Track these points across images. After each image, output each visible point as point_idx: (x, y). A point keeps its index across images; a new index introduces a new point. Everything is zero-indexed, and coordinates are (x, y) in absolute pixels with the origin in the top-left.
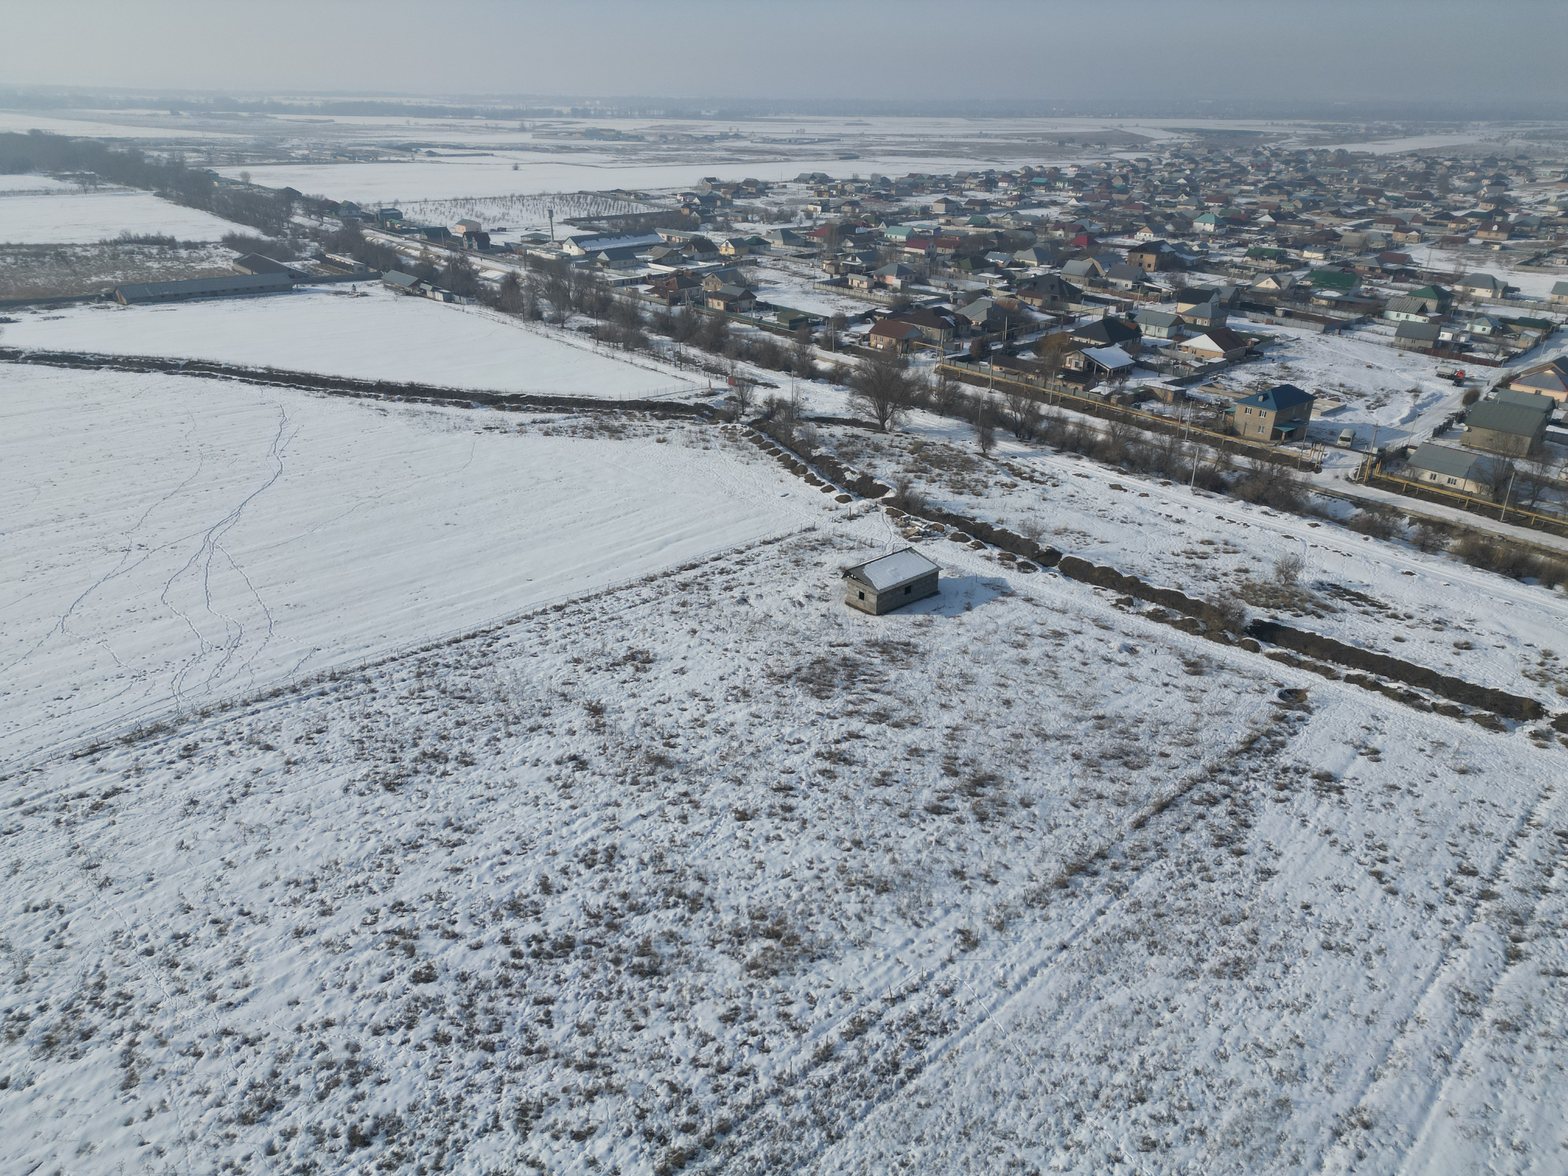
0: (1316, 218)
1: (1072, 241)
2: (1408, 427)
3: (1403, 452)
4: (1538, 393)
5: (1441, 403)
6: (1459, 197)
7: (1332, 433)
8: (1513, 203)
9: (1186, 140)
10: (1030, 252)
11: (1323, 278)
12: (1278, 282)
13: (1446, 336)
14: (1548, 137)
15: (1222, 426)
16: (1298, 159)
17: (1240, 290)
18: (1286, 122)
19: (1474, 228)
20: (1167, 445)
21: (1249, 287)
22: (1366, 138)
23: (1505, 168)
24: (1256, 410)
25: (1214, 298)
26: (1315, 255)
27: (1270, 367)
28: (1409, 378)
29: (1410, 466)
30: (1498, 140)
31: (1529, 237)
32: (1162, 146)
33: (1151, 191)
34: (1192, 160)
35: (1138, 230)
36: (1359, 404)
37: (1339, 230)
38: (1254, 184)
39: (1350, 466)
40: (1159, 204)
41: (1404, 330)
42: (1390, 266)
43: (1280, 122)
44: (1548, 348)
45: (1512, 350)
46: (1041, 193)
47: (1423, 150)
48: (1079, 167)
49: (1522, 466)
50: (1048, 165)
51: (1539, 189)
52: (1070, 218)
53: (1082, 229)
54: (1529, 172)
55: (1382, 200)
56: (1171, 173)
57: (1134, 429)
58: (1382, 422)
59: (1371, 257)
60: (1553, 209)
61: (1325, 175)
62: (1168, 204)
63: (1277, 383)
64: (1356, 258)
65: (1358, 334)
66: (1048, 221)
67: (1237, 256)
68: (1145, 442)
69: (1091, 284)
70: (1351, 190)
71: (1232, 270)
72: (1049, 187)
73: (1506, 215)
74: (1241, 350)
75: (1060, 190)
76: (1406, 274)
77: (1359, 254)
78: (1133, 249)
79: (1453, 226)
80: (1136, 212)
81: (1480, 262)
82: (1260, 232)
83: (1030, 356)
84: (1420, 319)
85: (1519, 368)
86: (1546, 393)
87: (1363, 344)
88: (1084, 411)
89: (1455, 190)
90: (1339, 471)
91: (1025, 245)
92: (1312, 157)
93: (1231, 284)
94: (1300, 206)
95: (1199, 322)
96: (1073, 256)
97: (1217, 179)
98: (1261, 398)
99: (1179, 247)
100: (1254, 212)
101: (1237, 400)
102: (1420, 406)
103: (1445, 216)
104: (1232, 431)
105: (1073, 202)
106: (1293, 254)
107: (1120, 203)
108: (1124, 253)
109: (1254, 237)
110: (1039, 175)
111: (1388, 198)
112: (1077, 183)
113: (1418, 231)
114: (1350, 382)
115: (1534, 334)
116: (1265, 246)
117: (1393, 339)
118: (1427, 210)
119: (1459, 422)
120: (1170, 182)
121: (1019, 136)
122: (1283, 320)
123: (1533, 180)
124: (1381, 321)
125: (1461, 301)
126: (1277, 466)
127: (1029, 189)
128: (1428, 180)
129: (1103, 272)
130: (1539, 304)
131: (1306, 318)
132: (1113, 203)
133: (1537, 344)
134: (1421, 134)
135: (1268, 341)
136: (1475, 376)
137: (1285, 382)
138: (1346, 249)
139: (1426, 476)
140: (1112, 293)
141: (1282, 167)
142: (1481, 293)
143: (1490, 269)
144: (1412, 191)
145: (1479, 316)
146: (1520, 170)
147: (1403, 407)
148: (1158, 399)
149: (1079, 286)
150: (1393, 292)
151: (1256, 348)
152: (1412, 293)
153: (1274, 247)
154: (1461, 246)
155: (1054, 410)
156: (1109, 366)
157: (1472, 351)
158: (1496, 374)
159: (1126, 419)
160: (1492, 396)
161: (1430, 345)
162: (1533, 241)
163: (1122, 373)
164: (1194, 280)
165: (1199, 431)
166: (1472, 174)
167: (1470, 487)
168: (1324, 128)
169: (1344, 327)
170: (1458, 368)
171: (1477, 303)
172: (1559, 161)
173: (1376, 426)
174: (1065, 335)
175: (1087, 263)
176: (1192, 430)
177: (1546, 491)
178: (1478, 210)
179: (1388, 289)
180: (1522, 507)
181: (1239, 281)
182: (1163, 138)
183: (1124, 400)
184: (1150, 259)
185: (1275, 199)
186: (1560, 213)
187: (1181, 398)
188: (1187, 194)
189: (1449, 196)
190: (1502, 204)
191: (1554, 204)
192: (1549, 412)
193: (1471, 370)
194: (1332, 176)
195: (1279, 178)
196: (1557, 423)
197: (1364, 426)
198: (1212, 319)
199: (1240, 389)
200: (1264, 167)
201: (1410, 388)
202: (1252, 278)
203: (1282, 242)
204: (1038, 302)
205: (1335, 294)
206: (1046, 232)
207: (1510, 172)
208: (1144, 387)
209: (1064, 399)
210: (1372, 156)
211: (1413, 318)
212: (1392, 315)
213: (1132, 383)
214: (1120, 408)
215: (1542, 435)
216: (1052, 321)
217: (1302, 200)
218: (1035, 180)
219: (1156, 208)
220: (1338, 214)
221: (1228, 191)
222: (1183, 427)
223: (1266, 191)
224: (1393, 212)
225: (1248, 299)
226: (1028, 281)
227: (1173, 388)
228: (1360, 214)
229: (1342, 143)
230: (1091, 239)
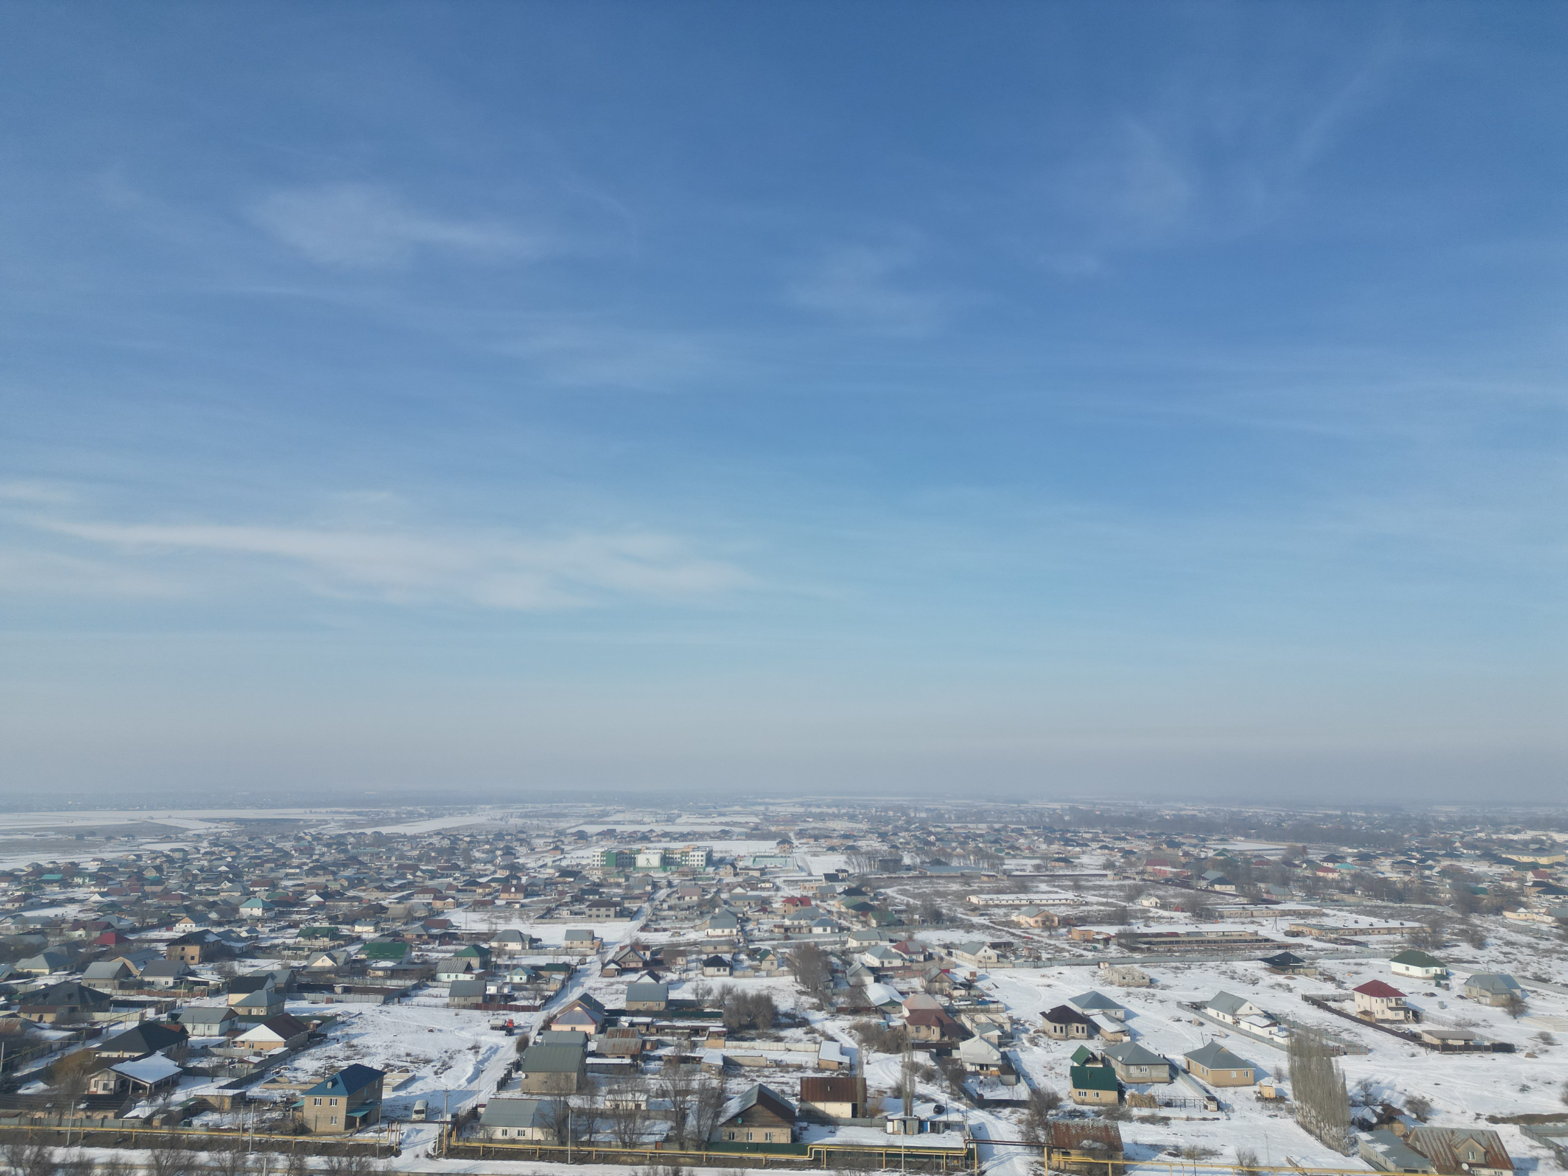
0: (362, 894)
1: (96, 940)
2: (474, 1086)
3: (474, 1113)
4: (573, 1029)
5: (499, 1055)
6: (481, 866)
7: (406, 1108)
8: (521, 868)
9: (224, 830)
10: (40, 959)
11: (377, 950)
12: (334, 959)
13: (492, 990)
14: (537, 816)
15: (291, 1125)
16: (339, 842)
17: (295, 972)
18: (324, 810)
19: (497, 891)
20: (228, 1164)
21: (305, 967)
22: (397, 821)
23: (511, 841)
24: (326, 1099)
25: (269, 984)
26: (366, 929)
27: (335, 1049)
28: (467, 1036)
29: (483, 1126)
30: (501, 819)
31: (539, 895)
32: (199, 836)
33: (190, 880)
34: (232, 848)
35: (177, 921)
36: (427, 1071)
37: (384, 903)
38: (299, 867)
39: (427, 1141)
40: (200, 893)
41: (456, 989)
42: (435, 931)
43: (318, 810)
44: (572, 987)
45: (547, 993)
46: (54, 891)
47: (446, 829)
48: (102, 860)
49: (575, 1102)
50: (63, 860)
51: (538, 856)
52: (93, 916)
53: (109, 926)
54: (529, 843)
55: (419, 873)
56: (210, 861)
57: (186, 1153)
58: (451, 1087)
59: (417, 925)
60: (551, 871)
61: (365, 854)
62: (209, 892)
63: (344, 1065)
64: (403, 927)
65: (416, 1000)
66: (64, 921)
67: (289, 938)
68: (201, 1167)
69: (122, 986)
70: (390, 866)
71: (285, 953)
72: (65, 884)
73: (519, 879)
74: (302, 1036)
75: (79, 886)
76: (449, 937)
77: (406, 924)
78: (172, 942)
79: (480, 891)
80: (173, 903)
81: (508, 919)
82: (311, 912)
83: (39, 1086)
84: (467, 977)
85: (555, 1010)
86: (580, 1028)
87: (422, 1009)
88: (116, 1145)
89: (477, 861)
90: (419, 1149)
91: (31, 952)
92: (352, 840)
93: (286, 967)
94: (346, 884)
95: (254, 1012)
96: (98, 957)
97: (261, 865)
98: (330, 1085)
99: (226, 935)
100: (302, 893)
101: (305, 1092)
102: (482, 1062)
103: (473, 883)
104: (302, 1129)
105: (97, 898)
106: (345, 930)
107: (154, 895)
108: (162, 947)
109: (304, 917)
110: (51, 871)
111: (423, 871)
112: (99, 878)
113: (453, 898)
114: (416, 1050)
115: (560, 976)
116: (317, 925)
117: (447, 1000)
118: (457, 879)
119: (517, 1071)
120: (210, 870)
121: (23, 832)
122: (343, 997)
123: (533, 850)
124: (435, 984)
125: (499, 956)
126: (356, 1159)
127: (38, 888)
128: (454, 854)
129: (136, 971)
130: (558, 951)
131: (366, 991)
132: (146, 896)
133: (564, 986)
134: (442, 816)
135: (330, 1021)
136: (522, 1023)
137: (352, 1062)
138: (394, 920)
139: (498, 1134)
140: (149, 994)
141: (325, 849)
142: (514, 946)
143: (516, 925)
144: (442, 863)
145: (515, 967)
146: (522, 841)
147: (466, 1065)
148: (213, 1109)
149: (107, 991)
150: (441, 955)
151: (318, 1030)
152: (457, 954)
153: (326, 924)
154: (490, 907)
155: (74, 1153)
156: (148, 1081)
157: (515, 1000)
158: (537, 1019)
159: (174, 1143)
160: (539, 1039)
161: (480, 1000)
162: (543, 898)
163: (167, 1085)
164: (244, 968)
165: (264, 1137)
166: (487, 847)
167: (537, 1134)
168: (359, 814)
169: (403, 995)
170: (507, 1018)
171: (512, 956)
172: (548, 834)
173: (447, 1091)
174: (88, 1053)
175: (116, 964)
176: (257, 1138)
177: (598, 1122)
178: (497, 876)
179: (437, 953)
180: (583, 1144)
181: (295, 963)
182: (201, 828)
183: (170, 1119)
184: (193, 950)
185: (321, 880)
186: (557, 874)
187: (242, 1102)
188: (230, 881)
189: (473, 866)
190: (515, 869)
191: (551, 867)
192: (585, 1045)
193: (519, 1018)
194: (372, 855)
195: (323, 859)
196: (593, 1054)
197: (435, 1093)
198: (269, 1007)
199: (307, 1079)
200: (308, 851)
201: (470, 1046)
202: (307, 958)
203: (333, 919)
204: (49, 1018)
205: (389, 964)
206: (61, 933)
207: (515, 843)
208: (196, 1098)
209: (87, 1135)
210: (405, 836)
211: (462, 977)
212: (443, 977)
213: (180, 1096)
214: (165, 1131)
215: (585, 1069)
216: (70, 1038)
217: (347, 878)
218: (46, 877)
219: (196, 897)
220: (382, 888)
221: (273, 875)
222: (246, 1137)
223: (311, 872)
224: (429, 883)
225: (304, 980)
226: (36, 994)
227: (231, 1092)
228: (401, 887)
229: (376, 826)
230: (120, 937)
